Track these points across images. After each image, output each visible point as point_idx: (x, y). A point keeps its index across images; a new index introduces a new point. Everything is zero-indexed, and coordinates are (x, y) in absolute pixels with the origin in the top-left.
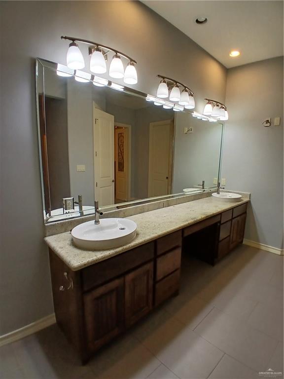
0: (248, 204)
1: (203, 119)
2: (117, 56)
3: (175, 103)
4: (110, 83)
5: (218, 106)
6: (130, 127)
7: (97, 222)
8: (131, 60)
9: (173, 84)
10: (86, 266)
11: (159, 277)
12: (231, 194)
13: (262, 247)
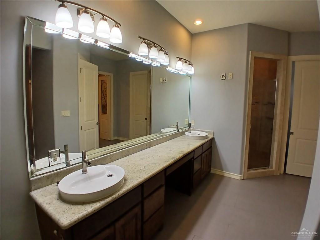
0: (213, 140)
1: (175, 73)
2: (104, 19)
3: (153, 60)
4: (96, 41)
5: (187, 63)
6: (112, 75)
7: (84, 172)
8: (116, 23)
9: (151, 44)
10: (76, 223)
11: (146, 218)
12: (200, 132)
13: (225, 174)
